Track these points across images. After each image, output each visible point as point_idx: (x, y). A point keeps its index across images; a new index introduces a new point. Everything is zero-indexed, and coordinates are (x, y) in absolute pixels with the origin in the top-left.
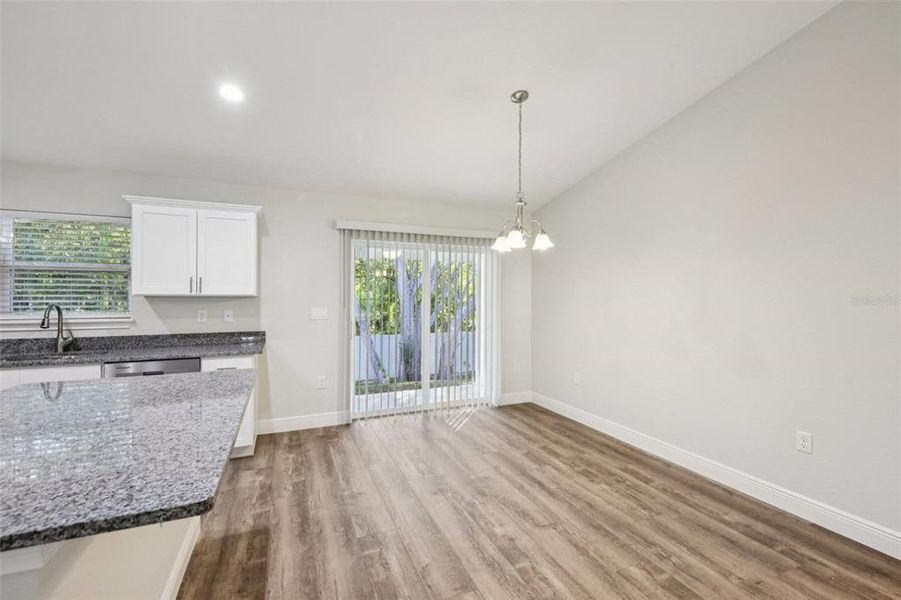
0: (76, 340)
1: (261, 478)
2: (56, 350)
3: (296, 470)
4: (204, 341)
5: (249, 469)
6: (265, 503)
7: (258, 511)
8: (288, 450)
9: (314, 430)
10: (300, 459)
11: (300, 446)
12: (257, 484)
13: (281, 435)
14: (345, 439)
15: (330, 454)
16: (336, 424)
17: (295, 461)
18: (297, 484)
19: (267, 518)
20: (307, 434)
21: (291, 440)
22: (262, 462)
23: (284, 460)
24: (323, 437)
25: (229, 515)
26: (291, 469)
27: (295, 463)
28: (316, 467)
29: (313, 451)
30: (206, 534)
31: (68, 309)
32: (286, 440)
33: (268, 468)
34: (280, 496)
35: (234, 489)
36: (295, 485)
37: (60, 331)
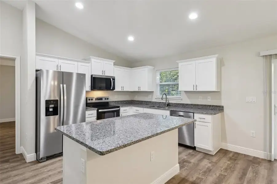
0: (169, 103)
1: (210, 165)
2: (165, 106)
3: (226, 169)
4: (201, 107)
5: (208, 159)
6: (204, 175)
7: (200, 176)
8: (229, 159)
9: (248, 156)
10: (231, 165)
11: (235, 160)
12: (207, 166)
13: (231, 152)
14: (263, 167)
15: (248, 170)
16: (263, 158)
17: (228, 165)
18: (222, 175)
19: (201, 181)
20: (243, 156)
21: (233, 156)
22: (214, 159)
23: (224, 162)
24: (251, 161)
25: (190, 172)
26: (224, 167)
27: (227, 166)
28: (236, 173)
29: (240, 165)
30: (180, 173)
31: (168, 95)
32: (231, 155)
33: (215, 163)
34: (212, 176)
35: (198, 164)
36: (221, 175)
37: (166, 101)
